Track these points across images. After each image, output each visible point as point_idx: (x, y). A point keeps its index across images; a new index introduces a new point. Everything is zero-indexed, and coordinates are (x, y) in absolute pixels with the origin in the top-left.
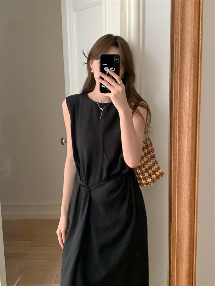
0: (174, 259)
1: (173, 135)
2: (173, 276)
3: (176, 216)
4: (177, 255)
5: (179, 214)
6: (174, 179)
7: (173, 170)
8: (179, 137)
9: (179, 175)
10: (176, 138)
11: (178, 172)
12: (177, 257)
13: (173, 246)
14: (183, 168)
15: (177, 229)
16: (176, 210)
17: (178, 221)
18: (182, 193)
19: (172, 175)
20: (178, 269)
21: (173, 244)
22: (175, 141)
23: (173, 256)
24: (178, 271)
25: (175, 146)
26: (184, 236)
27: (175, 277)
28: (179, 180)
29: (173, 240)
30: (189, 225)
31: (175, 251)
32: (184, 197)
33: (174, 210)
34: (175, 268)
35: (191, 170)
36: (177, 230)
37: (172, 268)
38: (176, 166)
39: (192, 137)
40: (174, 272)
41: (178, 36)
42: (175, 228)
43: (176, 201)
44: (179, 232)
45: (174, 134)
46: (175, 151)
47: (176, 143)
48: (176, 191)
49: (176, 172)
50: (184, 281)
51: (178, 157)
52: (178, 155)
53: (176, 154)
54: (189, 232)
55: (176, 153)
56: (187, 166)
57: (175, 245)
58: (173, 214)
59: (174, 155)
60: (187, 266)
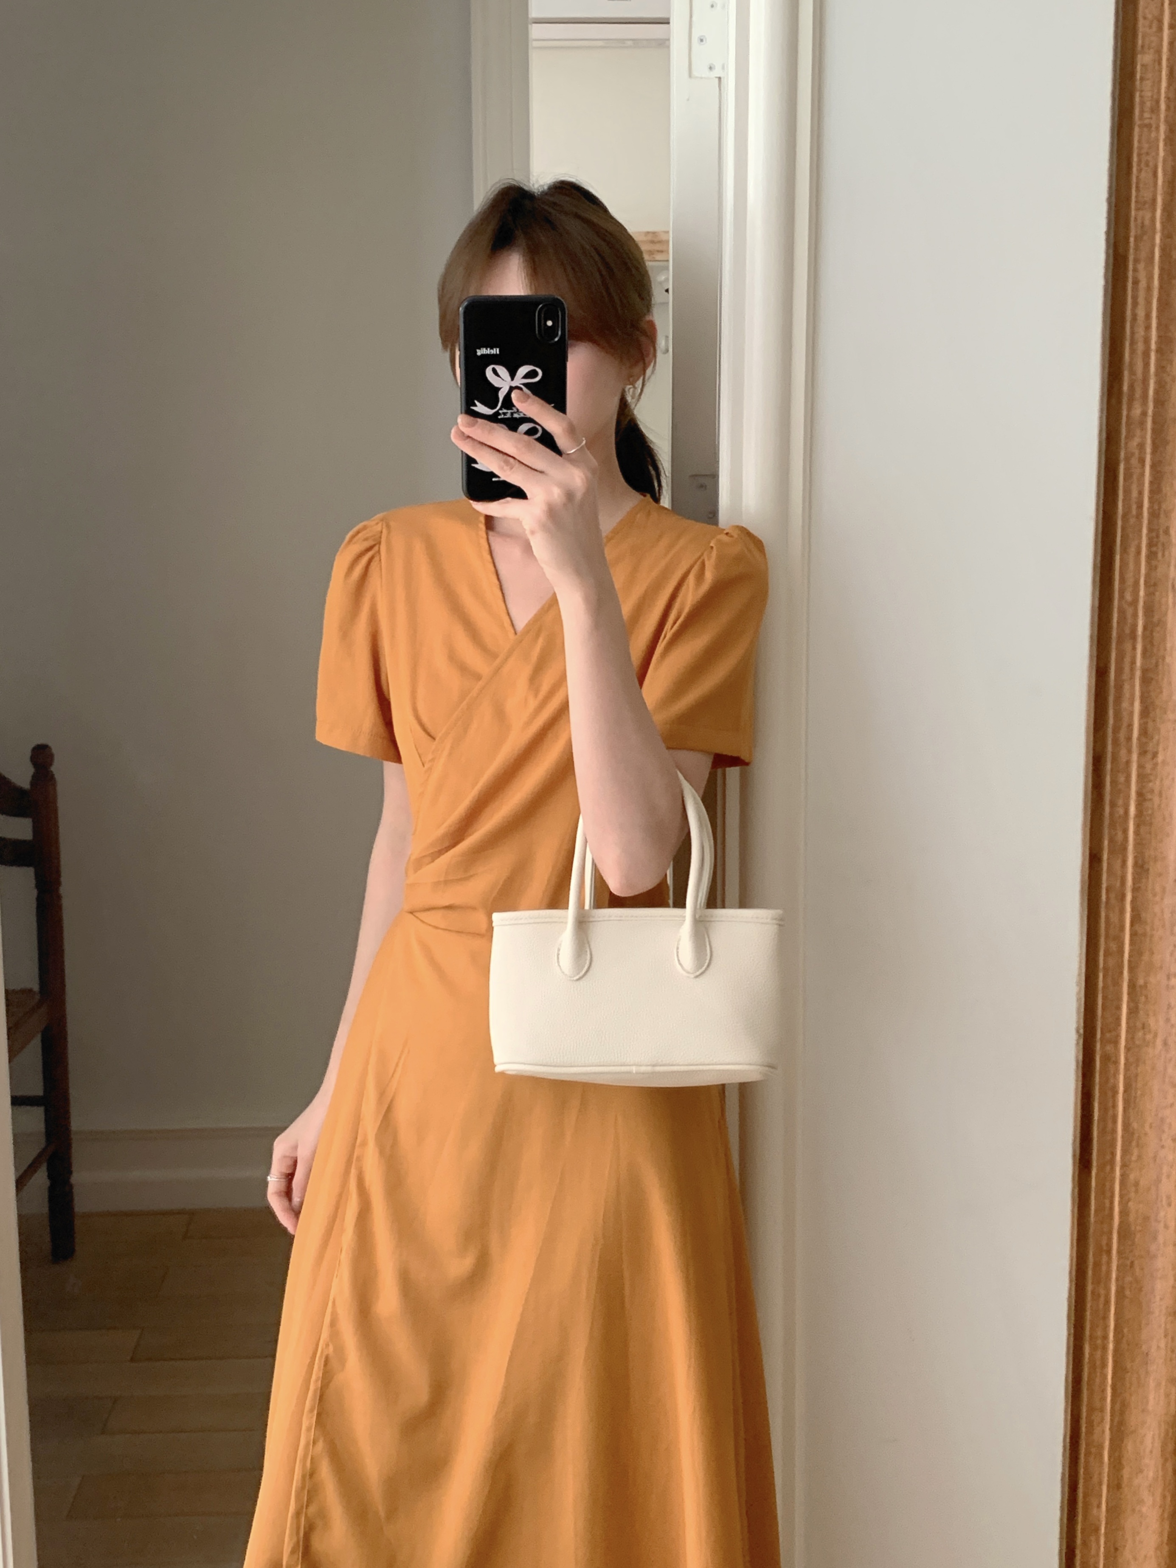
1: (1111, 722)
2: (1093, 1450)
3: (1114, 1139)
4: (1118, 1342)
5: (1135, 1125)
6: (1113, 946)
7: (1108, 898)
9: (1139, 928)
10: (1129, 739)
11: (1134, 908)
12: (1116, 1350)
13: (1099, 1295)
14: (1158, 889)
15: (1120, 1202)
16: (1114, 1106)
17: (1124, 1166)
18: (1152, 1022)
19: (1103, 925)
20: (1122, 1413)
21: (1097, 1283)
22: (1123, 752)
23: (1094, 1348)
24: (1121, 1423)
25: (1122, 779)
26: (1156, 1238)
27: (1101, 1455)
28: (1137, 953)
29: (1097, 1265)
31: (1105, 1318)
32: (1159, 1042)
33: (1104, 1109)
34: (1102, 1410)
36: (1121, 1212)
37: (1091, 1410)
38: (1123, 885)
40: (1097, 1430)
41: (1148, 216)
42: (1107, 1202)
43: (1116, 1063)
44: (1132, 1218)
45: (1115, 714)
47: (1128, 763)
48: (1119, 1008)
49: (1122, 911)
50: (1151, 1474)
51: (1137, 833)
53: (1126, 821)
57: (1108, 1290)
58: (1103, 1130)
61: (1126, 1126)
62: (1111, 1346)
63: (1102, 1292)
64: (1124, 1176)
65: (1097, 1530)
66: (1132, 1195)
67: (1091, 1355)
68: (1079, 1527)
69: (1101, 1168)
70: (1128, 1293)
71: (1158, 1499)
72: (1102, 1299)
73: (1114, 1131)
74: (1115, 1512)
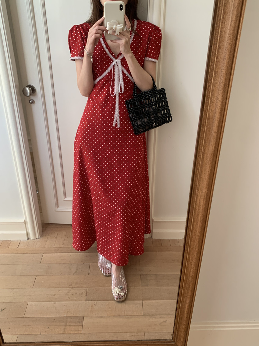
1: (217, 16)
3: (209, 102)
5: (213, 99)
6: (212, 64)
7: (212, 54)
8: (223, 18)
9: (218, 60)
10: (220, 20)
11: (217, 56)
12: (205, 139)
14: (222, 52)
15: (208, 113)
16: (209, 95)
17: (210, 106)
18: (218, 79)
19: (211, 60)
20: (205, 150)
21: (203, 127)
22: (219, 23)
25: (218, 29)
26: (214, 119)
27: (200, 157)
28: (217, 65)
29: (203, 124)
30: (220, 109)
31: (204, 134)
32: (219, 82)
33: (207, 96)
34: (201, 150)
35: (230, 54)
36: (208, 115)
38: (216, 51)
39: (237, 17)
40: (200, 153)
42: (206, 113)
43: (210, 87)
44: (210, 116)
45: (218, 14)
46: (217, 34)
47: (219, 25)
48: (212, 76)
49: (215, 57)
50: (209, 160)
51: (219, 40)
52: (220, 38)
53: (218, 38)
54: (220, 115)
55: (218, 36)
56: (227, 49)
58: (207, 100)
59: (215, 39)
60: (213, 147)
61: (211, 99)
62: (204, 138)
65: (199, 169)
66: (210, 112)
67: (200, 140)
68: (196, 169)
69: (206, 107)
70: (208, 129)
71: (209, 164)
72: (203, 131)
73: (209, 100)
74: (202, 166)
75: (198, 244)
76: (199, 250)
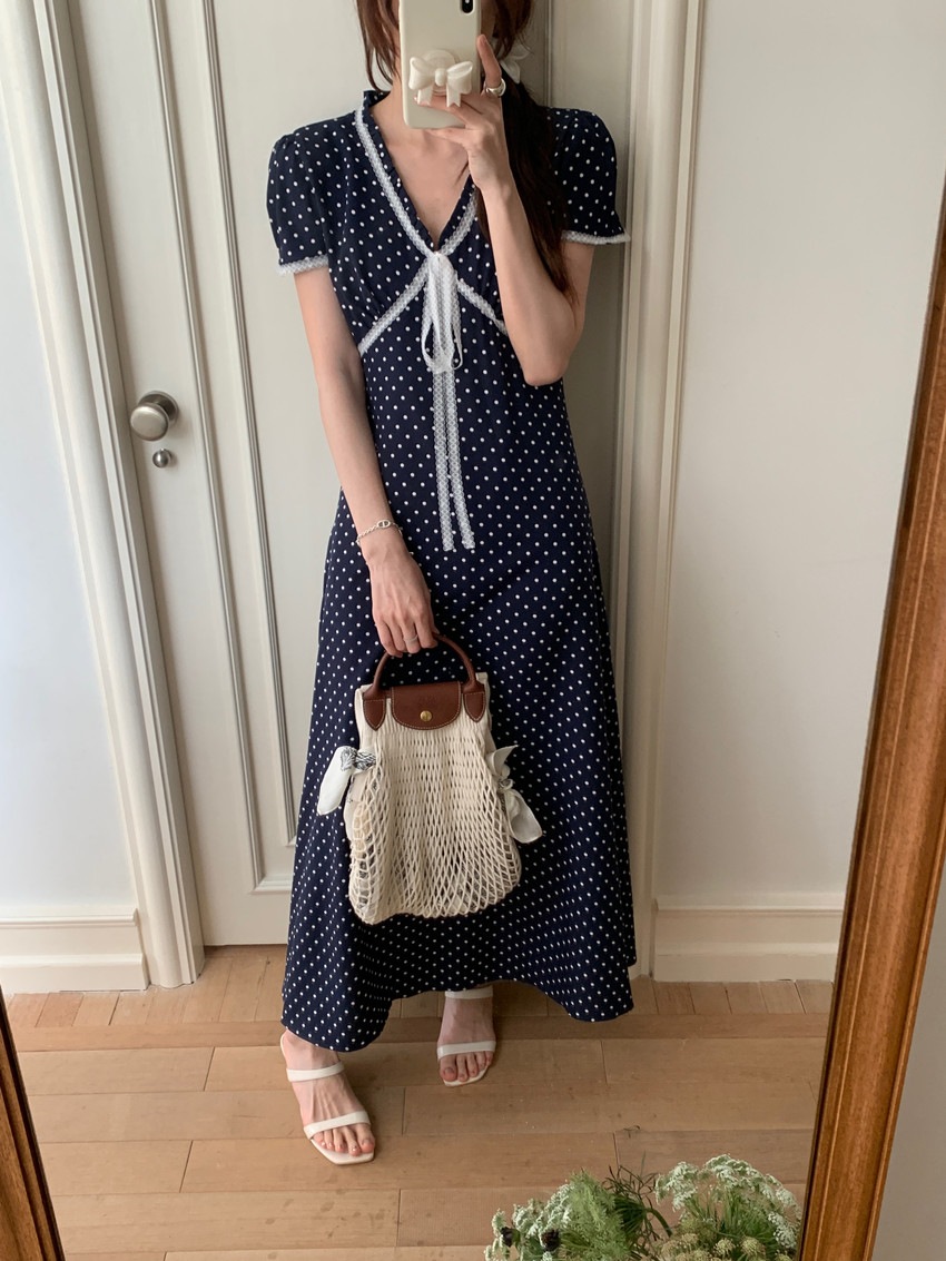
0: (901, 650)
2: (892, 705)
3: (929, 507)
4: (916, 638)
12: (914, 642)
13: (906, 608)
15: (928, 548)
16: (931, 484)
17: (934, 523)
20: (914, 681)
21: (906, 599)
23: (899, 642)
24: (913, 688)
27: (897, 709)
29: (907, 589)
31: (909, 623)
33: (923, 486)
34: (901, 681)
36: (927, 554)
37: (893, 681)
40: (896, 693)
42: (919, 547)
43: (936, 454)
44: (934, 558)
50: (929, 720)
57: (913, 604)
58: (921, 501)
61: (938, 495)
63: (909, 606)
64: (933, 530)
65: (890, 753)
66: (936, 543)
67: (897, 647)
68: (878, 752)
69: (917, 525)
70: (926, 606)
71: (933, 735)
72: (908, 611)
73: (929, 500)
74: (903, 743)
75: (885, 1040)
76: (888, 1060)
